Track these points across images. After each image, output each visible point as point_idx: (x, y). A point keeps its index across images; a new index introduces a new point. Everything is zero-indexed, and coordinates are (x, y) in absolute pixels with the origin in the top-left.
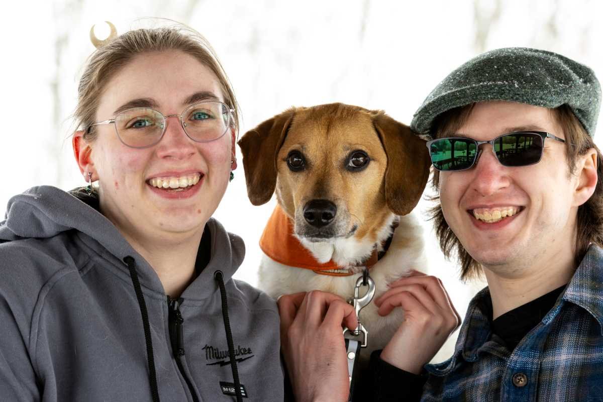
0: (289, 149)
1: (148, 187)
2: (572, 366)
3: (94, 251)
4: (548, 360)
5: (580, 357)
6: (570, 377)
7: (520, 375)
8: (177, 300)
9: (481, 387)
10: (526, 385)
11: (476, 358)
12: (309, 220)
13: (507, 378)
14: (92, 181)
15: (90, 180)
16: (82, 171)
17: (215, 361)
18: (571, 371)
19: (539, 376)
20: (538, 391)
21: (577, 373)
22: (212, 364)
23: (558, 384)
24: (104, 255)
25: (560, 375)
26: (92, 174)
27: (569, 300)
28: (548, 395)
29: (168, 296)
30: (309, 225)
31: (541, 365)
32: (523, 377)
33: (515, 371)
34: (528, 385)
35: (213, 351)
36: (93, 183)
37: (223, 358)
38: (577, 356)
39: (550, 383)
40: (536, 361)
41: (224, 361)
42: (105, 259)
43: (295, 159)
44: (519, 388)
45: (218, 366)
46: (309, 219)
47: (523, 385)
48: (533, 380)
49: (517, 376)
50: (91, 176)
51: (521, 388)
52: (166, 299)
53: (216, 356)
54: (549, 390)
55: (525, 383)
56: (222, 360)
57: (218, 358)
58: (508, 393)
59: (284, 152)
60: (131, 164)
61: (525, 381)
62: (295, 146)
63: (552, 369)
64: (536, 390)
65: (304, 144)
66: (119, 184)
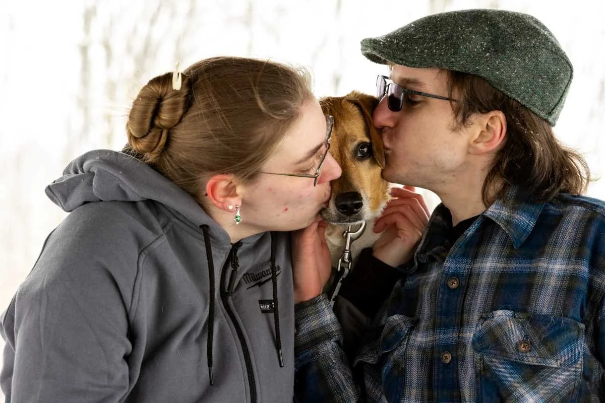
2: (493, 273)
4: (477, 265)
5: (500, 266)
6: (490, 284)
7: (453, 279)
9: (429, 285)
10: (457, 288)
11: (427, 261)
13: (442, 281)
17: (253, 283)
18: (492, 278)
19: (469, 279)
20: (466, 292)
21: (495, 281)
22: (251, 287)
23: (482, 288)
25: (484, 280)
27: (488, 216)
28: (472, 298)
31: (471, 270)
32: (456, 280)
33: (449, 276)
34: (459, 287)
35: (249, 276)
37: (259, 279)
38: (498, 265)
39: (476, 286)
40: (467, 266)
41: (260, 282)
44: (453, 289)
45: (257, 287)
47: (456, 287)
48: (464, 283)
49: (451, 279)
51: (454, 290)
53: (253, 279)
54: (474, 294)
55: (457, 286)
56: (258, 281)
57: (255, 280)
58: (443, 294)
61: (457, 284)
63: (478, 275)
64: (464, 292)
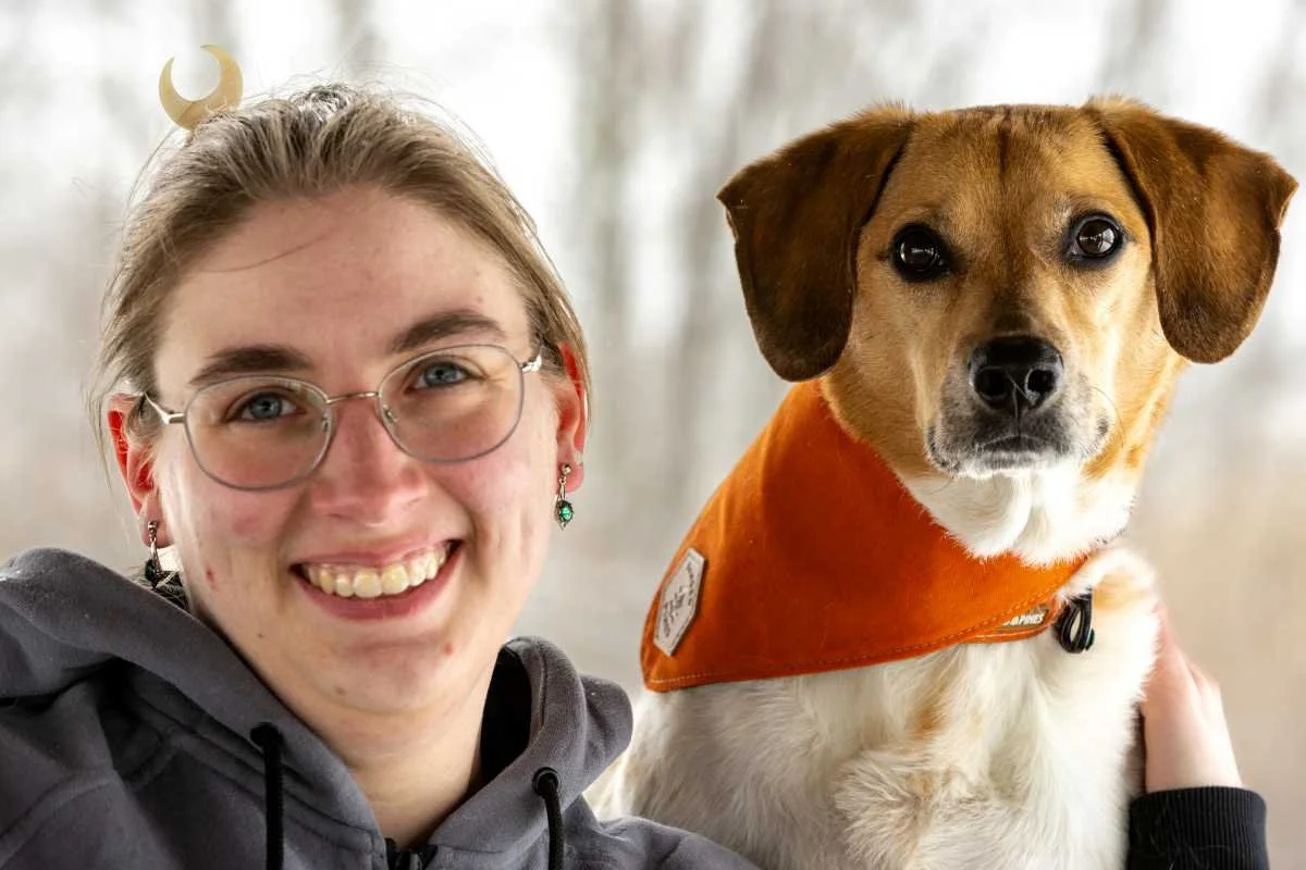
0: (896, 225)
1: (296, 584)
3: (173, 719)
8: (416, 851)
12: (988, 398)
14: (158, 546)
15: (153, 544)
16: (138, 505)
24: (205, 732)
26: (157, 526)
29: (389, 841)
30: (988, 409)
36: (160, 551)
42: (202, 739)
43: (915, 251)
46: (987, 393)
50: (155, 530)
52: (383, 847)
59: (878, 234)
60: (243, 526)
62: (914, 214)
65: (939, 206)
66: (218, 577)
